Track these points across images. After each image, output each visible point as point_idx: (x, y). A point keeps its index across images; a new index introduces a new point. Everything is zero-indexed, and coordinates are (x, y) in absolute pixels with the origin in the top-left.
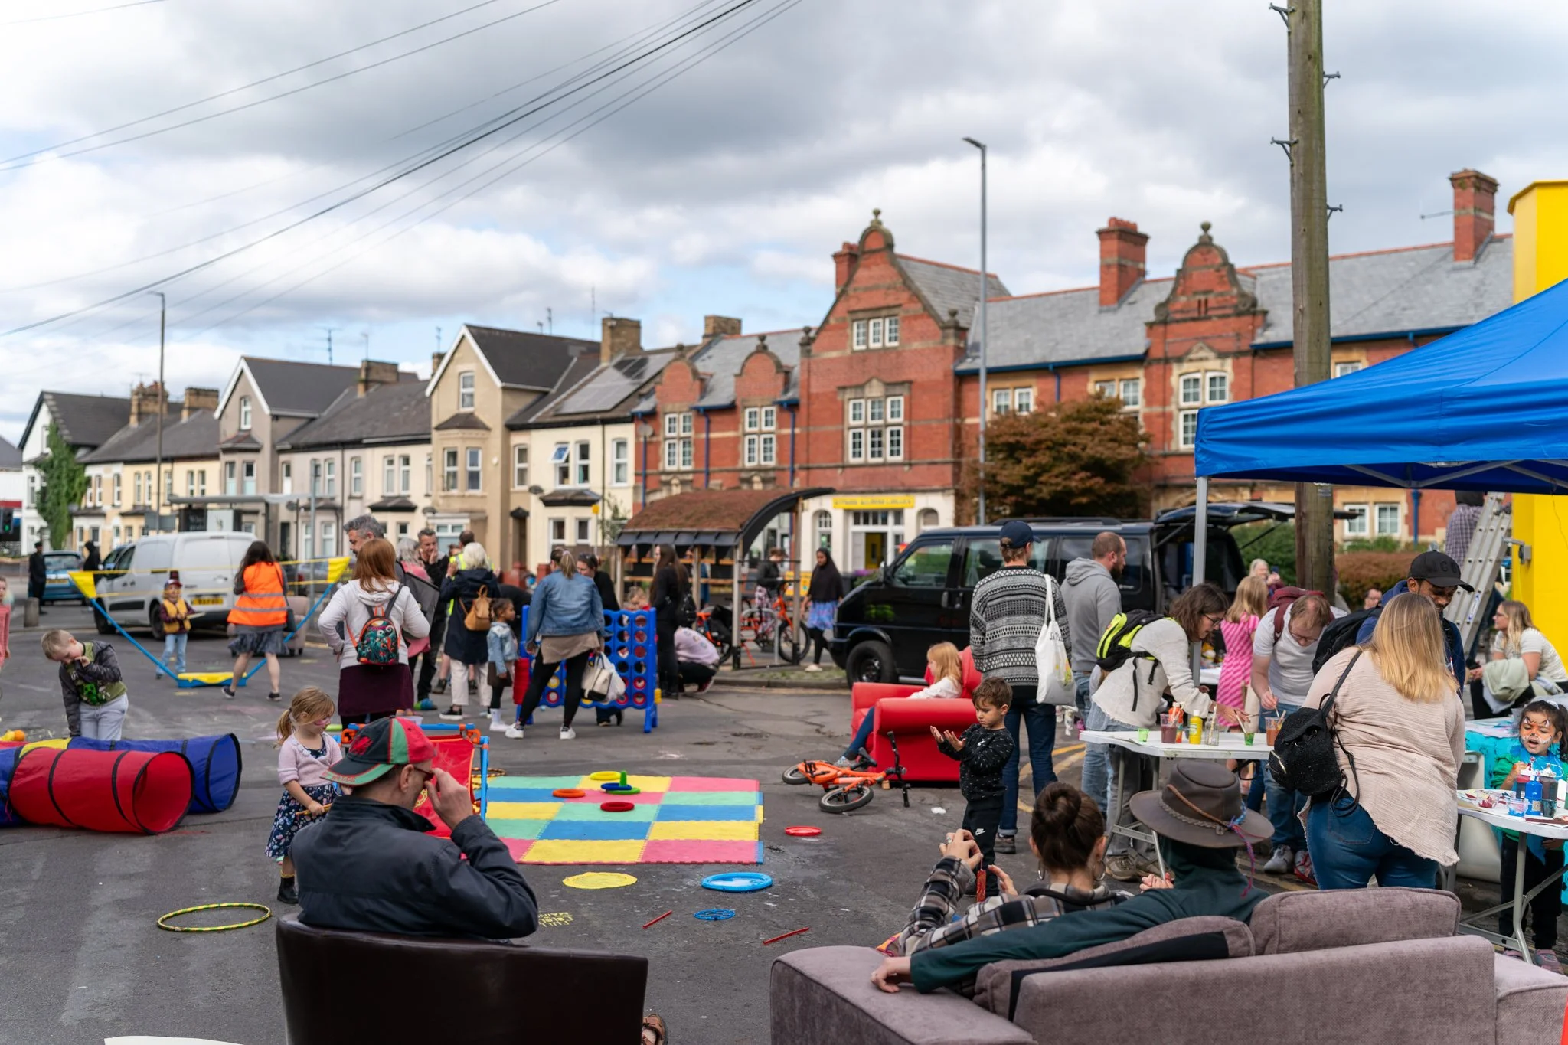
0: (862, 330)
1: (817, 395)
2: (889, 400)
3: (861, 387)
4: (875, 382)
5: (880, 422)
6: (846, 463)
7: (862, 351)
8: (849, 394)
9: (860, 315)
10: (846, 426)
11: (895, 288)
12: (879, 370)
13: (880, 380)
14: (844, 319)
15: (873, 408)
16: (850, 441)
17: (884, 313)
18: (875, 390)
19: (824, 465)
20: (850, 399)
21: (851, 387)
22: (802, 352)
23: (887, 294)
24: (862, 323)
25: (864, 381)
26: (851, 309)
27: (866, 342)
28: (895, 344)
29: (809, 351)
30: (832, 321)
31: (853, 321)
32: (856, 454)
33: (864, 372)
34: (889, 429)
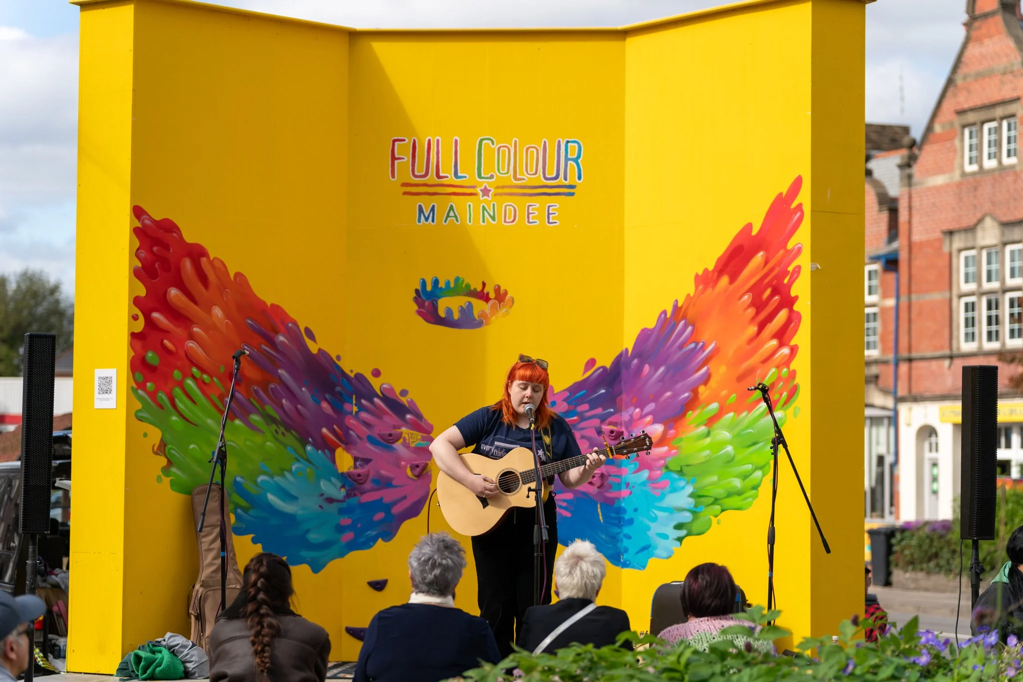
0: (974, 141)
1: (921, 244)
2: (1009, 248)
3: (971, 230)
4: (988, 222)
5: (995, 285)
6: (955, 351)
7: (973, 174)
8: (958, 242)
9: (971, 117)
10: (955, 292)
11: (1012, 72)
12: (993, 203)
13: (994, 218)
14: (951, 124)
15: (989, 262)
16: (961, 316)
17: (999, 112)
18: (989, 234)
19: (929, 354)
20: (960, 251)
21: (959, 231)
22: (902, 179)
23: (1002, 83)
24: (974, 129)
25: (975, 221)
26: (959, 108)
27: (979, 160)
28: (1013, 160)
29: (910, 177)
30: (938, 128)
31: (964, 126)
32: (970, 337)
33: (975, 207)
34: (1009, 295)
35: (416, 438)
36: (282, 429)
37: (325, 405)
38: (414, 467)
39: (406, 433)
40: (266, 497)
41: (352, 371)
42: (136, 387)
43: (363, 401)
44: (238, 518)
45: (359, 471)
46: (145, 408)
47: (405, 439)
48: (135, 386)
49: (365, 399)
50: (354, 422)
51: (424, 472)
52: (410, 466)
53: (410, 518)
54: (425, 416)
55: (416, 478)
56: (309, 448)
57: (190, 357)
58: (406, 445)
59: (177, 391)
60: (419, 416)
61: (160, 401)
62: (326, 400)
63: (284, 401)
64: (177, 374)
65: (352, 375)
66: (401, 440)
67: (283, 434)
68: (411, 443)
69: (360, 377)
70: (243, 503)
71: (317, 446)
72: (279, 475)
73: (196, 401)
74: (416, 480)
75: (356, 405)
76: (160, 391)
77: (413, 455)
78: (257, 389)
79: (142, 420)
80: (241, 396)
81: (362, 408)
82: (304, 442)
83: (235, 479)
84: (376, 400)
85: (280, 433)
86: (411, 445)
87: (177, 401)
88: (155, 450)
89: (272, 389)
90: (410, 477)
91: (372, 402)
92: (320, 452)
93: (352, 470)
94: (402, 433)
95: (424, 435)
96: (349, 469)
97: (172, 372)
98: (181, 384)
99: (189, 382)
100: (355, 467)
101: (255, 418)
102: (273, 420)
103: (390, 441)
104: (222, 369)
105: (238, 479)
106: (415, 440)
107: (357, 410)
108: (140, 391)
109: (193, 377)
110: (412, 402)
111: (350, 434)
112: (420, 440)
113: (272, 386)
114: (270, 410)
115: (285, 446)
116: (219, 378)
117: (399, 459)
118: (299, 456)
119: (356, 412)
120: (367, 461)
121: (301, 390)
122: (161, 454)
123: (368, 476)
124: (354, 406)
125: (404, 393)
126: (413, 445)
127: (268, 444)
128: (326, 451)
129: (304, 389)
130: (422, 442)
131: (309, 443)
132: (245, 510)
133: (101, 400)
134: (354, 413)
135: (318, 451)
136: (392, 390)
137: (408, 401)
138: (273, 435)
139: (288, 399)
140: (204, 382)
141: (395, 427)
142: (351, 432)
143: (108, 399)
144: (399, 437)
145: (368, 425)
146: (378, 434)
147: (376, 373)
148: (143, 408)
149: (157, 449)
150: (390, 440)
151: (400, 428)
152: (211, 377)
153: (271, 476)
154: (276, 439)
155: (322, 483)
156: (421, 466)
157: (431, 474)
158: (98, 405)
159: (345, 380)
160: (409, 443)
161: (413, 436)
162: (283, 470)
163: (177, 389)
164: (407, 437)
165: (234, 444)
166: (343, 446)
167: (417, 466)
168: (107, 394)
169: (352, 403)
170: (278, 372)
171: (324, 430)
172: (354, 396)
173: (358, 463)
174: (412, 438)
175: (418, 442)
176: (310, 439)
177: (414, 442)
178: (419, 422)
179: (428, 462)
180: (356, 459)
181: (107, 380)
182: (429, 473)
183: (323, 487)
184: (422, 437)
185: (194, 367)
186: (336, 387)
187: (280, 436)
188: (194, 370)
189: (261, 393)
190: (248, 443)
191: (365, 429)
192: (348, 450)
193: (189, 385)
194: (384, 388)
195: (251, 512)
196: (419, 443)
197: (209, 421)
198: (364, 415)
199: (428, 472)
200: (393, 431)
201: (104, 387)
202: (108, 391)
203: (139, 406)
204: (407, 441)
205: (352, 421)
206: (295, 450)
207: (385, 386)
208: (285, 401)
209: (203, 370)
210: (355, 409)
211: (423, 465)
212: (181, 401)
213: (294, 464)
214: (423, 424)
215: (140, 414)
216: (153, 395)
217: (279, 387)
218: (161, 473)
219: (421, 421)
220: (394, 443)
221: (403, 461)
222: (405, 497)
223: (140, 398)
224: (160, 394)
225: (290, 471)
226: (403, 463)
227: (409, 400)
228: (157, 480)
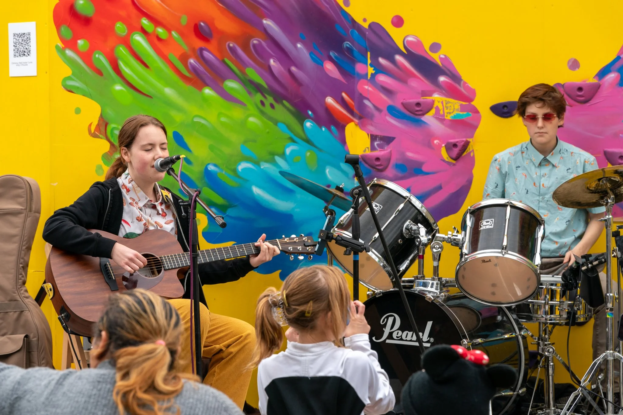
35: (453, 107)
36: (270, 100)
37: (329, 66)
38: (450, 147)
39: (439, 102)
40: (251, 191)
41: (365, 20)
42: (63, 46)
43: (381, 60)
44: (211, 219)
45: (377, 153)
46: (77, 74)
47: (437, 109)
48: (60, 44)
49: (384, 57)
50: (370, 89)
51: (465, 153)
52: (445, 146)
53: (447, 215)
54: (465, 78)
55: (454, 162)
56: (308, 124)
57: (138, 5)
58: (440, 118)
59: (121, 51)
60: (456, 77)
61: (98, 66)
62: (331, 59)
63: (272, 61)
64: (120, 28)
65: (366, 25)
66: (433, 111)
67: (272, 106)
68: (446, 114)
69: (375, 27)
70: (219, 200)
71: (318, 121)
72: (266, 161)
73: (148, 64)
74: (454, 165)
75: (371, 65)
76: (96, 52)
77: (449, 131)
78: (234, 46)
79: (73, 90)
80: (211, 56)
81: (379, 69)
82: (301, 117)
83: (206, 169)
84: (398, 58)
85: (267, 104)
86: (446, 118)
87: (122, 65)
88: (93, 131)
89: (254, 45)
90: (447, 160)
91: (393, 61)
92: (323, 129)
93: (368, 152)
94: (433, 102)
95: (464, 103)
96: (365, 151)
97: (114, 25)
98: (126, 42)
99: (138, 39)
100: (373, 148)
101: (231, 85)
102: (258, 88)
103: (417, 113)
104: (184, 20)
105: (211, 168)
106: (451, 111)
107: (373, 72)
108: (69, 52)
109: (144, 31)
110: (446, 60)
111: (364, 104)
112: (457, 110)
113: (255, 42)
114: (252, 74)
115: (276, 122)
116: (182, 34)
117: (430, 136)
118: (295, 135)
119: (372, 74)
120: (388, 140)
121: (296, 47)
122: (101, 136)
123: (389, 160)
124: (369, 67)
125: (435, 47)
126: (449, 117)
127: (251, 119)
128: (333, 128)
129: (299, 45)
130: (461, 113)
131: (309, 117)
132: (222, 209)
133: (18, 64)
134: (369, 76)
135: (321, 128)
136: (419, 44)
137: (441, 59)
138: (258, 108)
139: (279, 60)
140: (159, 39)
141: (425, 94)
142: (366, 102)
143: (25, 64)
144: (430, 106)
145: (388, 91)
146: (402, 103)
147: (398, 22)
148: (73, 74)
149: (95, 130)
150: (417, 111)
151: (431, 95)
152: (169, 31)
153: (257, 163)
154: (262, 113)
155: (327, 171)
156: (460, 145)
157: (474, 156)
158: (15, 71)
159: (356, 32)
160: (444, 115)
161: (449, 105)
162: (273, 154)
163: (121, 48)
164: (441, 107)
165: (203, 122)
166: (357, 121)
167: (455, 145)
168: (24, 57)
169: (367, 64)
170: (262, 24)
171: (329, 100)
172: (369, 53)
173: (376, 143)
174: (447, 108)
175: (455, 113)
176: (310, 113)
177: (450, 113)
178: (457, 85)
179: (470, 140)
180: (373, 138)
181: (23, 38)
182: (472, 154)
183: (329, 177)
184: (461, 105)
185: (144, 18)
186: (344, 41)
187: (268, 109)
188: (145, 22)
189: (240, 51)
190: (223, 119)
191: (384, 97)
192: (362, 126)
193: (139, 42)
194: (408, 41)
195: (231, 212)
196: (457, 115)
197: (168, 91)
198: (382, 78)
199: (470, 153)
200: (422, 99)
201: (20, 47)
202: (25, 53)
203: (68, 71)
204: (441, 112)
205: (366, 87)
206: (289, 127)
207: (410, 39)
208: (274, 61)
209: (156, 22)
210: (371, 70)
211: (463, 143)
212: (127, 64)
213: (288, 146)
214: (462, 90)
215: (70, 83)
216: (87, 57)
217: (263, 43)
218: (101, 162)
219: (460, 84)
220: (423, 114)
221: (436, 139)
222: (440, 188)
223: (70, 62)
224: (97, 56)
225: (283, 155)
226: (436, 142)
227: (442, 56)
228: (96, 171)
